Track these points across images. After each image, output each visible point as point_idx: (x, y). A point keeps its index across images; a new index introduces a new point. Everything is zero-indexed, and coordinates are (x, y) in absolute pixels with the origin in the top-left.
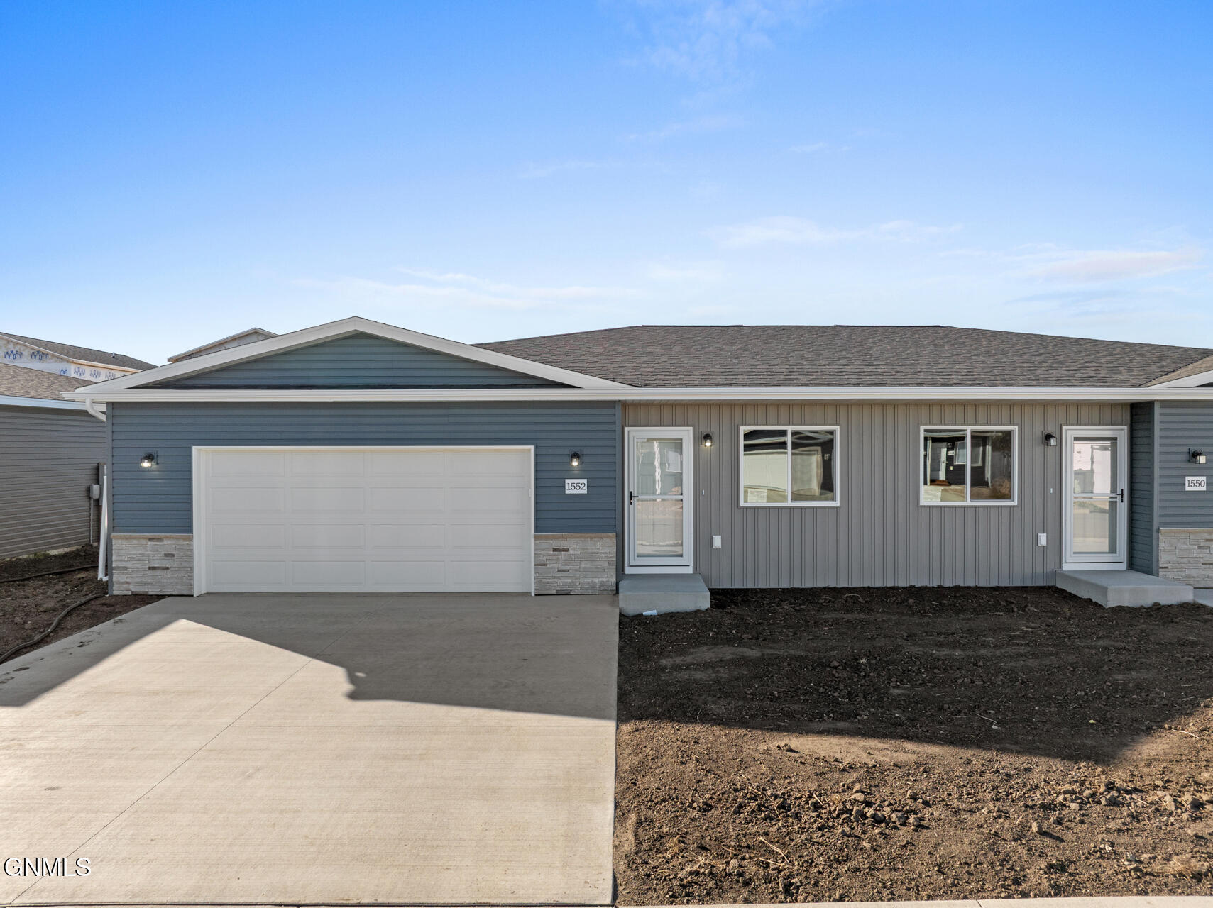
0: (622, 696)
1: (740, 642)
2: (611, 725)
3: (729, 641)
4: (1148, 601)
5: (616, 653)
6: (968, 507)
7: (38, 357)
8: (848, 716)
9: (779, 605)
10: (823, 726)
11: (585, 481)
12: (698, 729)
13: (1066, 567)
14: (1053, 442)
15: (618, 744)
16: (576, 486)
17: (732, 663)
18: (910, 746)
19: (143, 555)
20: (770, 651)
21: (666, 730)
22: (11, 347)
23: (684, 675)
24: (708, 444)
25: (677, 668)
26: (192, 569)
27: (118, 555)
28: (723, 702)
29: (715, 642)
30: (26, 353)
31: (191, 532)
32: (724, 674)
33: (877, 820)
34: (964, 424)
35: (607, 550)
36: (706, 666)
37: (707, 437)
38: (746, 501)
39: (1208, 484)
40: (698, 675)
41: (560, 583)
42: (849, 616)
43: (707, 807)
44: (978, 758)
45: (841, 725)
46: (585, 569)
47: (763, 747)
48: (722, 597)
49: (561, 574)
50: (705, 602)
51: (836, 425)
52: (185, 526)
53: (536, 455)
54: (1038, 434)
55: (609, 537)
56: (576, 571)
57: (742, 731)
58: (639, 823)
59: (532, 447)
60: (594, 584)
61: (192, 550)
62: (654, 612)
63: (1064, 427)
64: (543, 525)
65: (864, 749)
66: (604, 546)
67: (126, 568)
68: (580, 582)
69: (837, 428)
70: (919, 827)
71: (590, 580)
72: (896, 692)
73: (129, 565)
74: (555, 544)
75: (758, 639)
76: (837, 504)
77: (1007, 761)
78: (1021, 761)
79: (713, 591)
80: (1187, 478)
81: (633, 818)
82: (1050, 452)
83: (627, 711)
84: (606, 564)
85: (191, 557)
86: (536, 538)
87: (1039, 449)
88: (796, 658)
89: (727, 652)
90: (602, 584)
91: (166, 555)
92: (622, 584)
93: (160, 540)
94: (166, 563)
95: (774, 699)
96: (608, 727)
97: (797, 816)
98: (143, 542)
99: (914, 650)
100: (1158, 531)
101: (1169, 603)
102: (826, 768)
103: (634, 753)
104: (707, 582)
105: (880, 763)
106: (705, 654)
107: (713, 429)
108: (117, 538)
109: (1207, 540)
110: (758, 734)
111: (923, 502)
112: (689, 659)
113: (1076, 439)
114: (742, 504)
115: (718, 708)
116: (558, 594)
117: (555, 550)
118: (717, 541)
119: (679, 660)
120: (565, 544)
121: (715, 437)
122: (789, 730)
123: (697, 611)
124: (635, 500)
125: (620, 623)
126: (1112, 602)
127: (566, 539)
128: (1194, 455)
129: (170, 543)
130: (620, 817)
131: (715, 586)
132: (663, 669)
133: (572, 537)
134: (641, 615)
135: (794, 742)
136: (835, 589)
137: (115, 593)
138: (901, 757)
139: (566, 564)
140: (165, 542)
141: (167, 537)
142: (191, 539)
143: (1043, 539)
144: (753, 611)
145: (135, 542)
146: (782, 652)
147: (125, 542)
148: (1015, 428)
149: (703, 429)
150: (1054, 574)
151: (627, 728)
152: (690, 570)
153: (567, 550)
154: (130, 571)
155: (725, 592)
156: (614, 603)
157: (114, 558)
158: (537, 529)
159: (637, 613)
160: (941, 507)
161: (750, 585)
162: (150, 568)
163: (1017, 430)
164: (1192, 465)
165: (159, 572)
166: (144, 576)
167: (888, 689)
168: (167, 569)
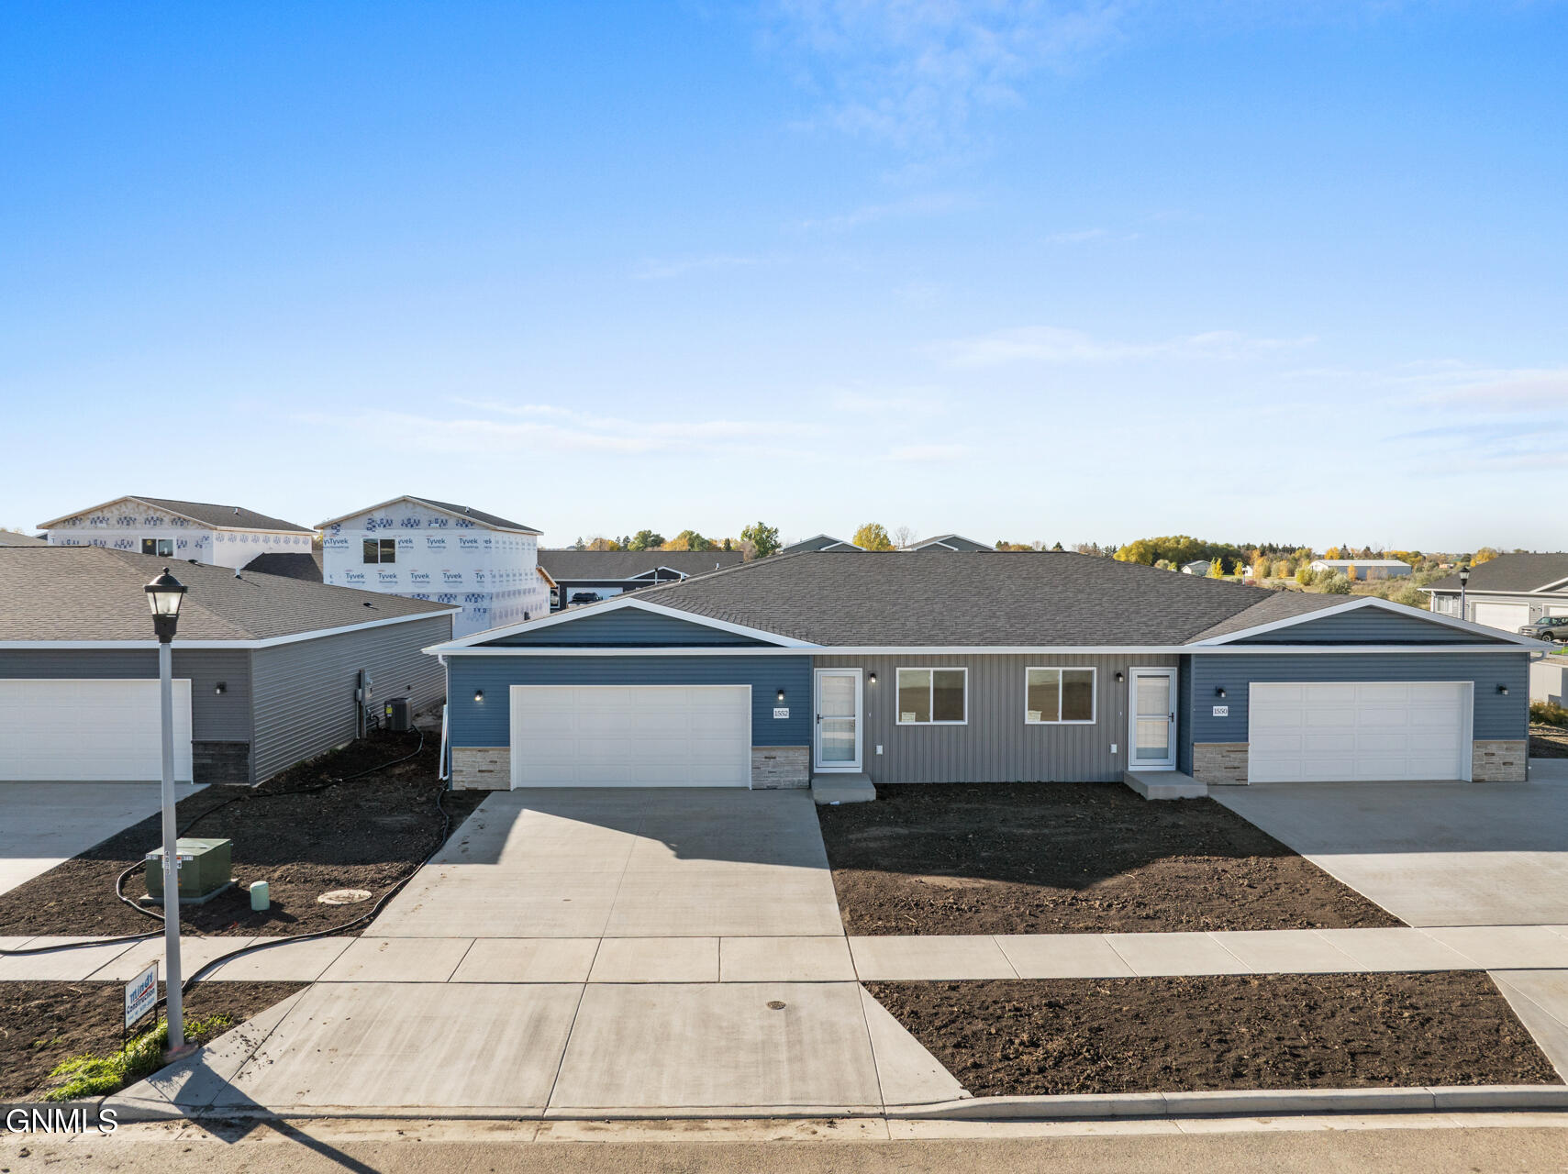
0: (830, 856)
1: (896, 824)
2: (829, 871)
3: (889, 824)
4: (1175, 795)
5: (820, 831)
6: (1060, 725)
7: (179, 523)
8: (953, 867)
9: (923, 797)
10: (940, 871)
11: (788, 709)
12: (874, 872)
13: (1131, 769)
14: (1121, 679)
15: (834, 880)
16: (781, 713)
17: (891, 838)
18: (983, 881)
19: (474, 762)
20: (915, 830)
21: (857, 874)
22: (151, 513)
23: (864, 844)
24: (873, 680)
25: (858, 840)
26: (509, 771)
27: (456, 762)
28: (886, 859)
29: (880, 824)
30: (167, 519)
31: (509, 745)
32: (886, 844)
33: (958, 909)
34: (1057, 666)
35: (802, 758)
36: (875, 839)
37: (873, 675)
38: (900, 720)
39: (1229, 712)
40: (872, 845)
41: (769, 781)
42: (969, 806)
43: (881, 905)
44: (1015, 886)
45: (949, 871)
46: (788, 771)
47: (908, 881)
48: (884, 790)
49: (770, 775)
50: (871, 795)
51: (965, 666)
52: (503, 740)
53: (753, 691)
54: (1112, 673)
55: (804, 749)
56: (781, 773)
57: (897, 874)
58: (851, 911)
59: (750, 686)
60: (794, 781)
61: (509, 758)
62: (837, 803)
63: (1131, 668)
64: (757, 741)
65: (959, 881)
66: (800, 755)
67: (461, 771)
68: (784, 780)
69: (966, 669)
70: (976, 912)
71: (790, 779)
72: (984, 854)
73: (464, 769)
74: (766, 753)
75: (907, 822)
76: (966, 723)
77: (1029, 888)
78: (1035, 888)
79: (876, 786)
80: (1214, 707)
81: (848, 909)
82: (1120, 687)
83: (834, 865)
84: (802, 768)
85: (509, 763)
86: (753, 749)
87: (1113, 683)
88: (932, 834)
89: (887, 831)
90: (799, 781)
91: (491, 762)
92: (813, 781)
93: (486, 751)
94: (491, 768)
95: (915, 858)
96: (826, 873)
97: (922, 909)
98: (474, 753)
99: (1004, 830)
100: (1193, 745)
101: (1189, 797)
102: (938, 891)
103: (842, 883)
104: (872, 780)
105: (966, 888)
106: (875, 831)
107: (878, 670)
108: (456, 750)
109: (1228, 751)
110: (906, 876)
111: (1027, 722)
112: (865, 835)
113: (1139, 676)
114: (898, 723)
115: (885, 862)
116: (769, 788)
117: (766, 758)
118: (880, 750)
119: (859, 836)
120: (773, 754)
121: (879, 675)
122: (923, 874)
123: (867, 802)
124: (821, 721)
125: (818, 811)
126: (1151, 795)
127: (774, 750)
128: (1220, 691)
129: (494, 753)
130: (842, 909)
131: (878, 781)
132: (851, 841)
133: (778, 748)
134: (829, 804)
135: (924, 879)
136: (964, 783)
137: (454, 789)
138: (977, 885)
139: (774, 767)
140: (491, 752)
141: (493, 750)
142: (509, 750)
143: (1114, 749)
144: (904, 802)
145: (468, 752)
146: (922, 831)
147: (461, 753)
148: (1095, 669)
149: (870, 669)
150: (1122, 773)
151: (836, 873)
152: (860, 770)
153: (775, 758)
154: (464, 773)
155: (885, 786)
156: (810, 796)
157: (453, 764)
158: (754, 743)
159: (826, 803)
160: (1040, 725)
161: (903, 781)
162: (479, 771)
163: (1095, 672)
164: (1217, 698)
165: (486, 774)
166: (475, 776)
167: (980, 852)
168: (491, 771)
